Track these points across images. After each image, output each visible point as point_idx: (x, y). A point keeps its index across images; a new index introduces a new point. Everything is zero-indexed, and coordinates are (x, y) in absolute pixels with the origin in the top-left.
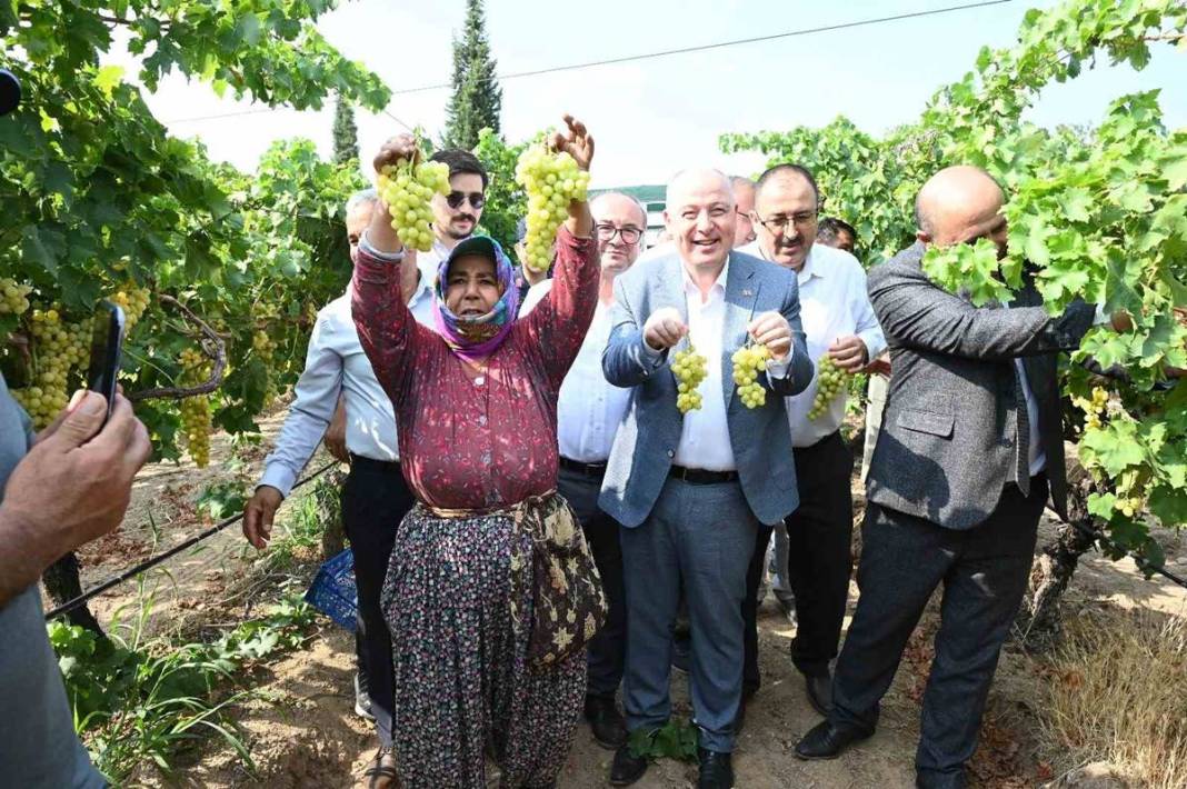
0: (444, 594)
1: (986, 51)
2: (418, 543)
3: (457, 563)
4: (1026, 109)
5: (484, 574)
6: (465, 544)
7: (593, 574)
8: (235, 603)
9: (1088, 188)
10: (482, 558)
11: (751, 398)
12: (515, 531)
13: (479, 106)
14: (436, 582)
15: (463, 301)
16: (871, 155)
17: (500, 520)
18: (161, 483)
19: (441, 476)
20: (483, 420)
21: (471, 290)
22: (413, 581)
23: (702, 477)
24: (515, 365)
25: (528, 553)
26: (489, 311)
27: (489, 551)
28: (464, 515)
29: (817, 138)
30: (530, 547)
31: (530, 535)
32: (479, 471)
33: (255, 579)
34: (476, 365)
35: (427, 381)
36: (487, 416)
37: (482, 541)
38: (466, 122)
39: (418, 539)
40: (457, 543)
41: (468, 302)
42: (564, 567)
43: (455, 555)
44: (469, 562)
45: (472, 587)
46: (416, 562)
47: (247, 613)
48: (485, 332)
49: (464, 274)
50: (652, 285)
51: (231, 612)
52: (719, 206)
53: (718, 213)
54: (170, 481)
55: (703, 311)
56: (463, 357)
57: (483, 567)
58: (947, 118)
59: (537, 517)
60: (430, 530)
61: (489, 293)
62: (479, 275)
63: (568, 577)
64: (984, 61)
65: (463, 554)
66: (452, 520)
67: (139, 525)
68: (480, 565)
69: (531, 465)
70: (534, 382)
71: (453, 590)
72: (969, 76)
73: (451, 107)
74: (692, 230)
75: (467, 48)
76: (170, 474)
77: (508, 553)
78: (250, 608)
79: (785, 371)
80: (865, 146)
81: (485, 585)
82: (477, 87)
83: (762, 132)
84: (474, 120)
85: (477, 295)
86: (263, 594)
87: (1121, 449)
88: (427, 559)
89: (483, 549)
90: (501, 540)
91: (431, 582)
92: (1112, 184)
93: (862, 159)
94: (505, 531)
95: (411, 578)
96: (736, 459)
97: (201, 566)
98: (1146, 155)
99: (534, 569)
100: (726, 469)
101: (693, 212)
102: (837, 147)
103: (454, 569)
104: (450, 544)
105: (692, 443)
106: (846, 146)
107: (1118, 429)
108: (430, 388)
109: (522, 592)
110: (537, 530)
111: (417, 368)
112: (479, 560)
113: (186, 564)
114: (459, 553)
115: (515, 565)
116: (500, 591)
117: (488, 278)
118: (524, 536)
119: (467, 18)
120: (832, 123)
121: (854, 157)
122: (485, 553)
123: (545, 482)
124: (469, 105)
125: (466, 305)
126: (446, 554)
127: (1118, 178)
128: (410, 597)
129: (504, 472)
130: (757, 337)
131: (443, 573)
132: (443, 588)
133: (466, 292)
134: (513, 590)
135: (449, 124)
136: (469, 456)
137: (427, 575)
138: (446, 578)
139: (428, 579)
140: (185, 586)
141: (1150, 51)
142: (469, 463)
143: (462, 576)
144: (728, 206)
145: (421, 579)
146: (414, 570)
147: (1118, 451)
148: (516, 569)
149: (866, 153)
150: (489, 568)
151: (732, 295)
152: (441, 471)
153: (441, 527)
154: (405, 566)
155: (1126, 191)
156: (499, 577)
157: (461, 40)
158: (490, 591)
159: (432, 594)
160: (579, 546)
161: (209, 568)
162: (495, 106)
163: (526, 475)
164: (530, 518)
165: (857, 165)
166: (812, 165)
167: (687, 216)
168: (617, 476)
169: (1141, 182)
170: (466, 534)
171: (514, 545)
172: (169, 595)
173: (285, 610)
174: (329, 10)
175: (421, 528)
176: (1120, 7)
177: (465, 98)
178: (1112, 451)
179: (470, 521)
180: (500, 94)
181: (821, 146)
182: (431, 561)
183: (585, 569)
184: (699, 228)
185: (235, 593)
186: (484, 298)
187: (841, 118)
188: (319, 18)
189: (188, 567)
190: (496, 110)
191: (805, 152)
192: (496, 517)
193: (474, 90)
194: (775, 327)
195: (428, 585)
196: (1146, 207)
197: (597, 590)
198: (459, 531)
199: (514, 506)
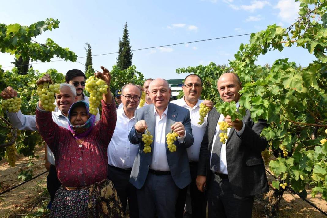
0: (67, 216)
1: (242, 45)
2: (60, 199)
3: (71, 205)
4: (256, 61)
5: (80, 209)
6: (73, 199)
7: (119, 206)
8: (29, 207)
9: (263, 86)
10: (79, 204)
11: (172, 149)
12: (90, 195)
13: (126, 58)
14: (65, 211)
15: (76, 121)
16: (219, 73)
17: (85, 191)
18: (20, 167)
19: (65, 178)
20: (81, 159)
21: (78, 118)
22: (58, 211)
23: (160, 173)
24: (92, 140)
25: (94, 202)
26: (84, 124)
27: (81, 201)
28: (74, 189)
29: (204, 68)
30: (95, 200)
31: (95, 196)
32: (78, 176)
33: (38, 199)
34: (80, 141)
35: (64, 146)
36: (82, 158)
37: (79, 198)
38: (122, 62)
39: (60, 197)
40: (71, 199)
41: (77, 121)
42: (108, 205)
43: (70, 203)
44: (75, 205)
45: (76, 214)
46: (59, 205)
47: (32, 210)
48: (83, 130)
49: (76, 112)
50: (145, 113)
51: (27, 210)
52: (163, 90)
53: (164, 92)
54: (23, 166)
55: (160, 121)
56: (76, 138)
57: (79, 207)
58: (234, 64)
59: (98, 189)
60: (64, 194)
61: (84, 118)
62: (81, 113)
63: (109, 208)
64: (242, 47)
65: (73, 203)
66: (71, 191)
67: (10, 180)
68: (78, 206)
69: (96, 173)
70: (98, 146)
71: (70, 214)
72: (239, 52)
73: (118, 58)
74: (156, 97)
75: (123, 43)
76: (24, 164)
77: (87, 202)
78: (33, 209)
79: (183, 140)
80: (218, 70)
81: (80, 213)
82: (125, 53)
83: (189, 67)
84: (125, 62)
85: (80, 119)
86: (38, 204)
87: (280, 167)
88: (62, 204)
89: (79, 201)
90: (85, 198)
91: (63, 212)
92: (269, 86)
93: (217, 74)
94: (87, 194)
95: (58, 210)
96: (170, 168)
97: (25, 193)
98: (279, 77)
99: (97, 207)
100: (167, 171)
101: (155, 91)
102: (210, 71)
103: (70, 207)
104: (69, 199)
105: (156, 163)
106: (212, 71)
107: (280, 161)
108: (64, 149)
109: (93, 215)
110: (98, 194)
111: (60, 142)
112: (78, 205)
113: (21, 193)
114: (72, 202)
115: (90, 206)
116: (85, 214)
117: (84, 114)
118: (93, 196)
119: (123, 35)
120: (210, 64)
121: (215, 74)
122: (80, 202)
123: (101, 178)
124: (124, 58)
125: (77, 123)
126: (68, 202)
127: (271, 84)
128: (57, 216)
129: (87, 175)
130: (174, 130)
131: (67, 209)
132: (67, 214)
133: (76, 118)
134: (89, 214)
135: (117, 63)
136: (75, 170)
137: (62, 209)
138: (68, 210)
139: (62, 210)
140: (18, 200)
141: (283, 46)
142: (74, 173)
143: (73, 210)
144: (166, 90)
145: (60, 210)
146: (58, 207)
147: (279, 168)
148: (90, 207)
149: (218, 72)
150: (81, 207)
151: (169, 117)
152: (65, 176)
153: (67, 193)
154: (56, 205)
155: (273, 88)
156: (85, 210)
157: (121, 41)
158: (82, 215)
159: (63, 215)
160: (115, 197)
161: (27, 194)
162: (130, 58)
163: (94, 176)
164: (96, 190)
165: (215, 76)
166: (202, 76)
167: (154, 93)
168: (135, 173)
169: (277, 85)
170: (74, 196)
171: (90, 199)
172: (13, 203)
173: (42, 210)
174: (39, 34)
175: (61, 193)
176: (271, 33)
177: (122, 56)
178: (277, 168)
179: (75, 192)
180: (132, 55)
181: (205, 71)
182: (63, 204)
183: (116, 205)
184: (157, 96)
185: (30, 203)
186: (83, 120)
187: (212, 62)
188: (36, 36)
189: (21, 194)
190: (130, 59)
191: (200, 73)
192: (84, 190)
193: (125, 54)
194: (179, 127)
195: (62, 212)
196: (278, 93)
197: (120, 211)
198: (72, 194)
199: (90, 186)
